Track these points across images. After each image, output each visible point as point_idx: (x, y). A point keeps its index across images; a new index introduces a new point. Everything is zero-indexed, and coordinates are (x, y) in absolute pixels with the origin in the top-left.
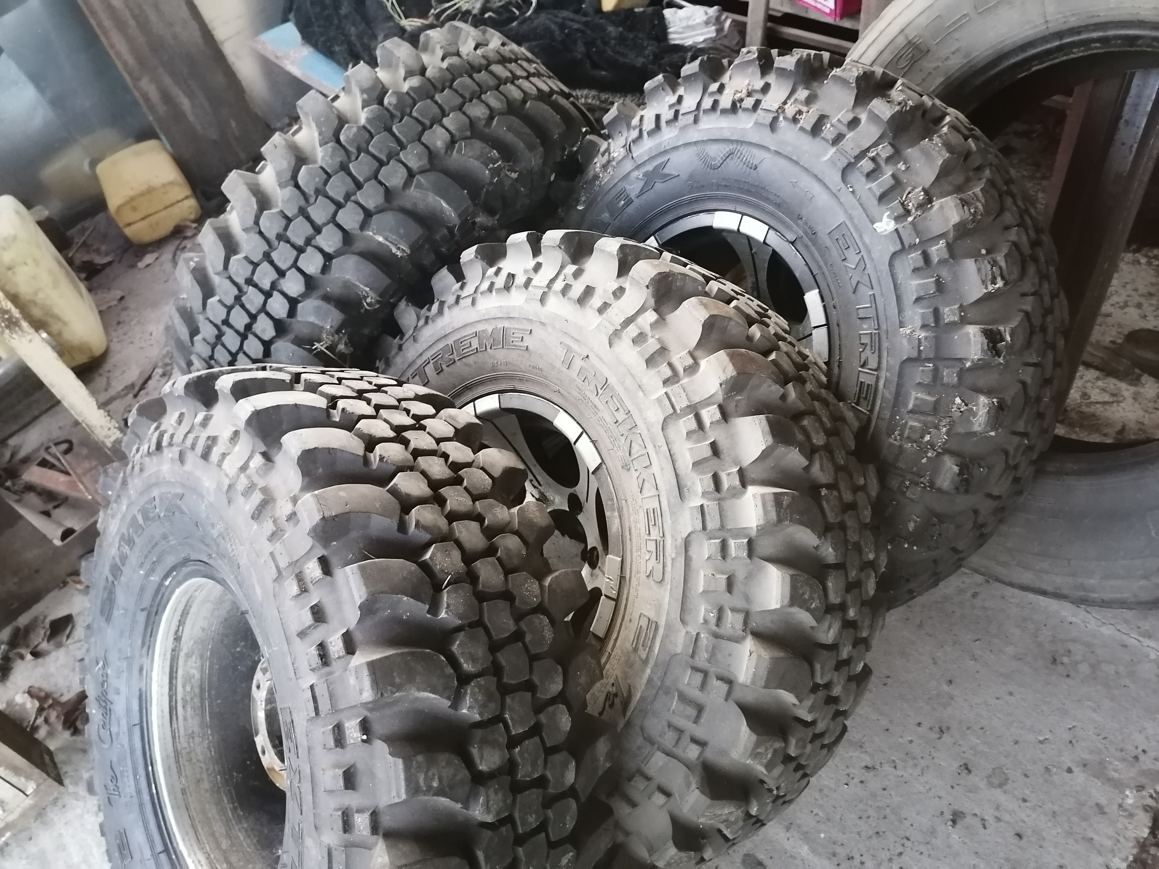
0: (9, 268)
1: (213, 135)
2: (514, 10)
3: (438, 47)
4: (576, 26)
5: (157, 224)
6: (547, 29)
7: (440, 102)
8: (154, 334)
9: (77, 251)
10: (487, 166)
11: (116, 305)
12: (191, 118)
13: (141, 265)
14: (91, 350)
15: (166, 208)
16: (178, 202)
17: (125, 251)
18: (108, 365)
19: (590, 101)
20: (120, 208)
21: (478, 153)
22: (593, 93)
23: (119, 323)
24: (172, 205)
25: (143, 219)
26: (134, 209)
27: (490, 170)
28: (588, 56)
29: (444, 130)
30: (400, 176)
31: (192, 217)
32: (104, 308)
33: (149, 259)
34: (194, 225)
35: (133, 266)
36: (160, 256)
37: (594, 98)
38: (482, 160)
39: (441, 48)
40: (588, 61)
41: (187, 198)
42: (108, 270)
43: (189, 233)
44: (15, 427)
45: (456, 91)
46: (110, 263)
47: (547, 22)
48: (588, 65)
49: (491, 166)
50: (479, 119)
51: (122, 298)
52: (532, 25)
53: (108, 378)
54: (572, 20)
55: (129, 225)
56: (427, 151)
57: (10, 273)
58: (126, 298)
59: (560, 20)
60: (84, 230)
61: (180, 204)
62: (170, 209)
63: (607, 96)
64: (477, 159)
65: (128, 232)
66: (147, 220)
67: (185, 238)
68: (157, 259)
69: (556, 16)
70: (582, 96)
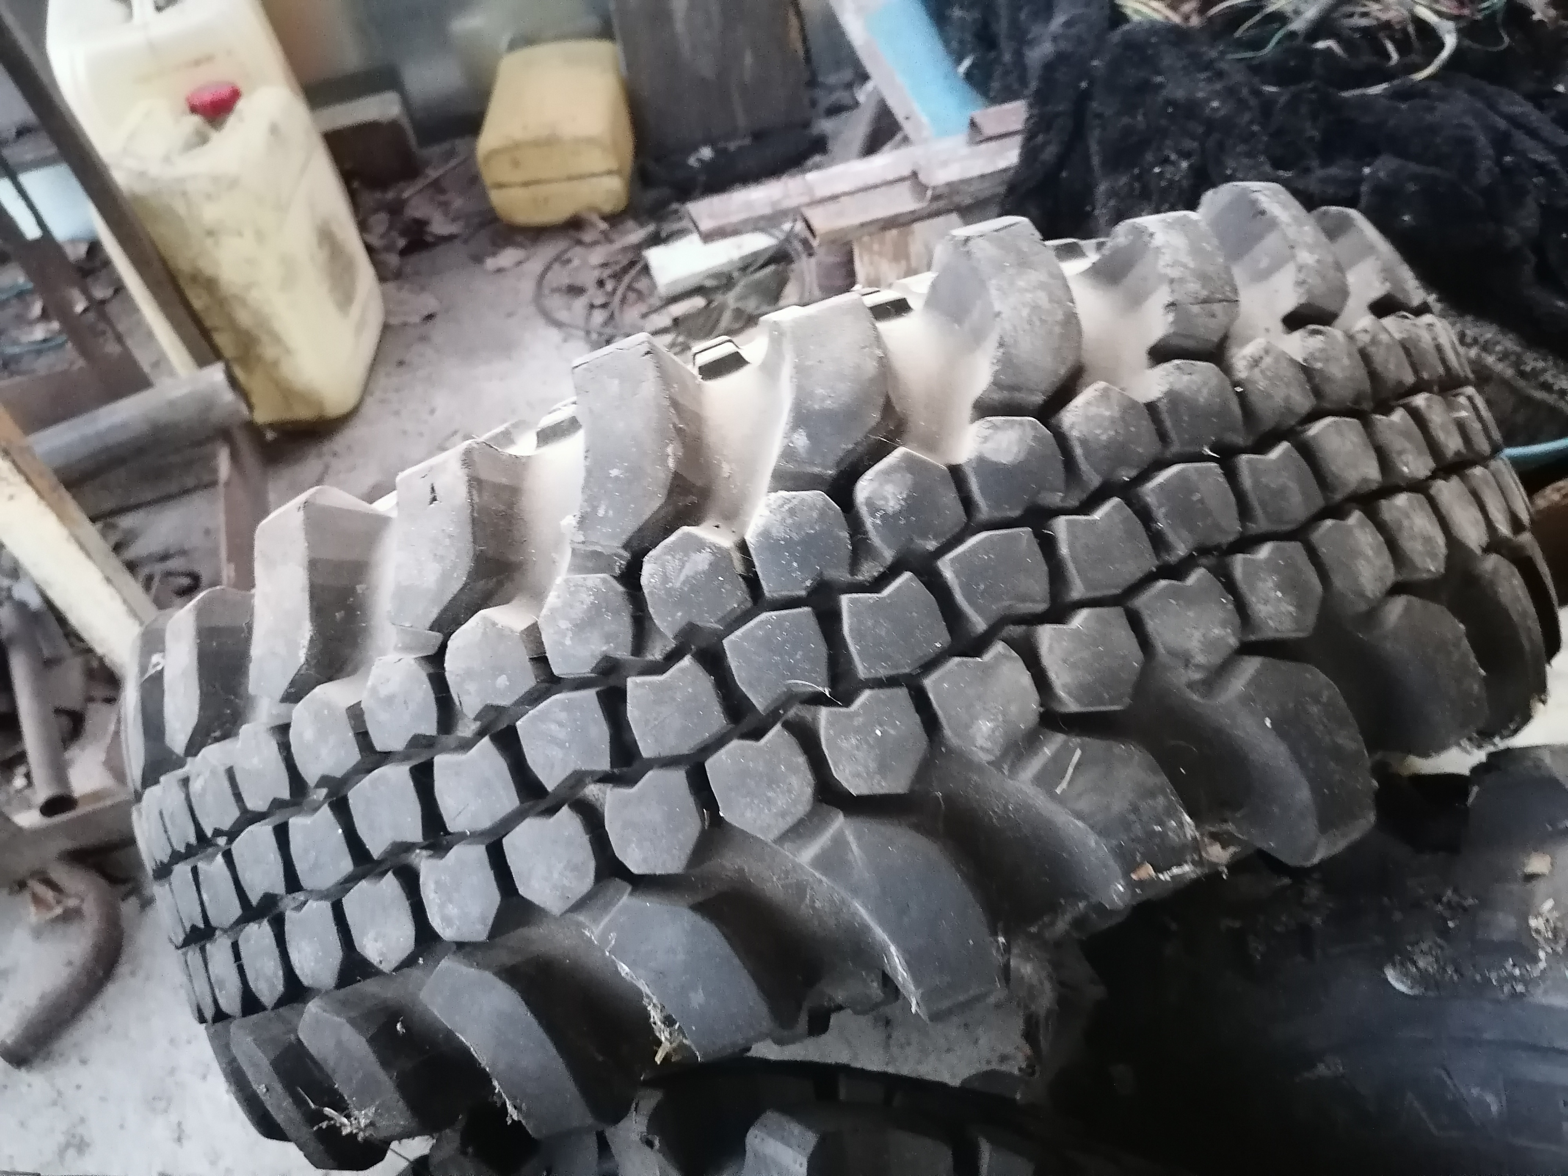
0: (210, 233)
1: (706, 66)
2: (1390, 47)
3: (1163, 296)
4: (1541, 155)
5: (546, 200)
6: (1465, 143)
7: (1064, 550)
8: (438, 413)
9: (421, 191)
10: (1129, 866)
11: (415, 325)
12: (680, 27)
13: (491, 263)
14: (320, 404)
15: (570, 178)
16: (593, 175)
17: (482, 225)
18: (340, 441)
19: (1490, 360)
20: (494, 153)
21: (1118, 805)
22: (1508, 343)
23: (401, 363)
24: (581, 177)
25: (526, 184)
26: (516, 164)
27: (1131, 885)
28: (1538, 246)
29: (1025, 679)
30: (781, 802)
31: (608, 208)
32: (394, 321)
33: (508, 257)
34: (603, 226)
35: (478, 259)
36: (527, 259)
37: (1504, 357)
38: (1124, 839)
39: (1172, 305)
40: (1533, 259)
41: (610, 173)
42: (441, 249)
43: (587, 237)
44: (149, 496)
45: (1144, 515)
46: (451, 238)
47: (1468, 120)
48: (1528, 270)
49: (1147, 871)
50: (1186, 660)
51: (430, 317)
52: (1429, 118)
53: (327, 467)
54: (1533, 133)
55: (500, 186)
56: (921, 741)
57: (209, 242)
58: (437, 320)
59: (1502, 124)
60: (450, 154)
61: (594, 180)
62: (575, 184)
63: (1540, 364)
64: (1103, 832)
65: (497, 198)
66: (532, 189)
67: (579, 242)
68: (519, 263)
69: (1492, 106)
70: (1475, 341)
